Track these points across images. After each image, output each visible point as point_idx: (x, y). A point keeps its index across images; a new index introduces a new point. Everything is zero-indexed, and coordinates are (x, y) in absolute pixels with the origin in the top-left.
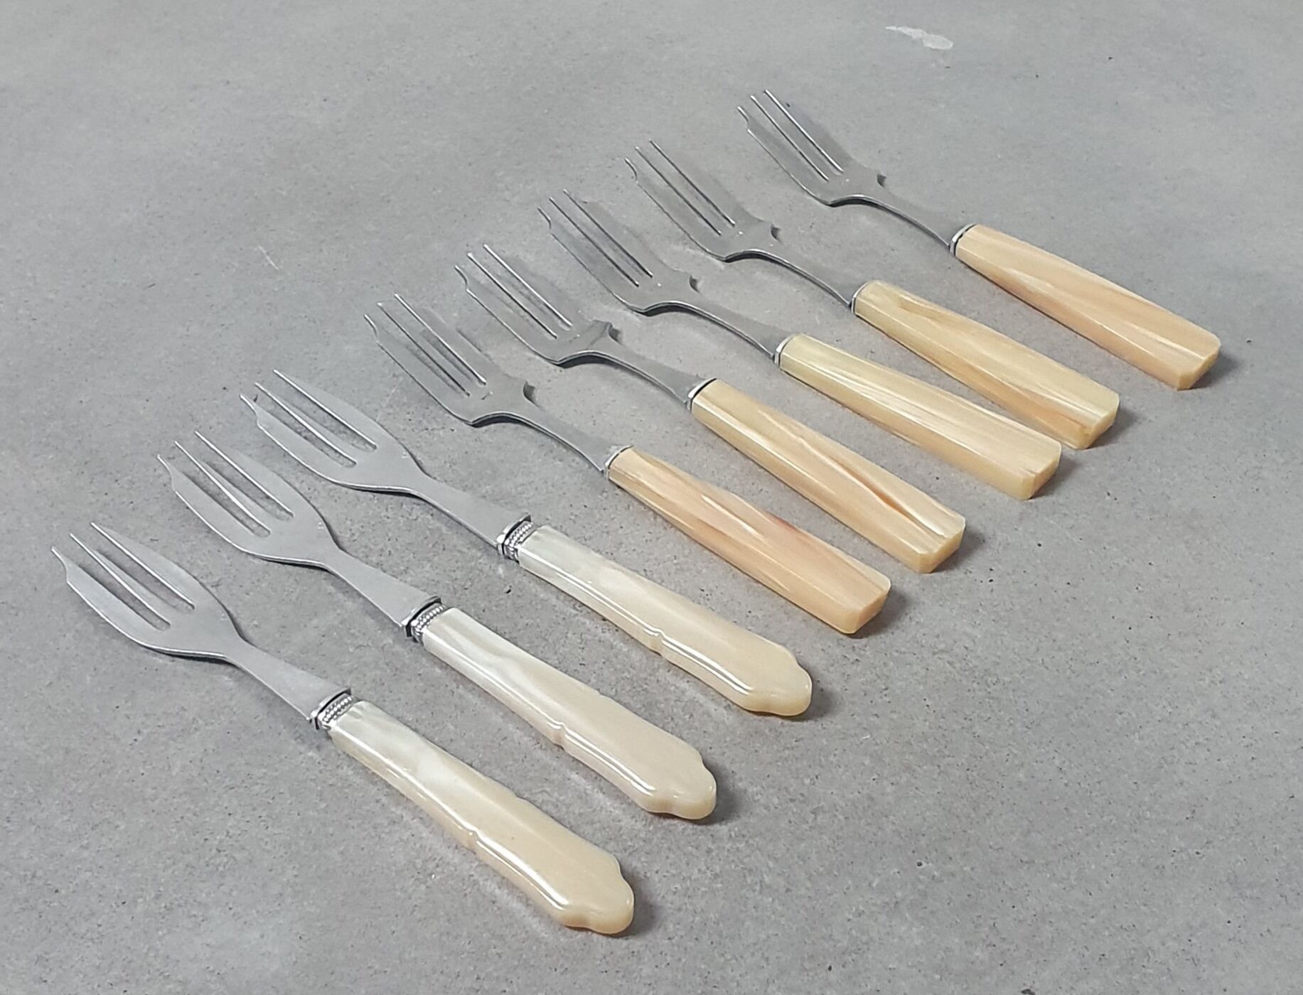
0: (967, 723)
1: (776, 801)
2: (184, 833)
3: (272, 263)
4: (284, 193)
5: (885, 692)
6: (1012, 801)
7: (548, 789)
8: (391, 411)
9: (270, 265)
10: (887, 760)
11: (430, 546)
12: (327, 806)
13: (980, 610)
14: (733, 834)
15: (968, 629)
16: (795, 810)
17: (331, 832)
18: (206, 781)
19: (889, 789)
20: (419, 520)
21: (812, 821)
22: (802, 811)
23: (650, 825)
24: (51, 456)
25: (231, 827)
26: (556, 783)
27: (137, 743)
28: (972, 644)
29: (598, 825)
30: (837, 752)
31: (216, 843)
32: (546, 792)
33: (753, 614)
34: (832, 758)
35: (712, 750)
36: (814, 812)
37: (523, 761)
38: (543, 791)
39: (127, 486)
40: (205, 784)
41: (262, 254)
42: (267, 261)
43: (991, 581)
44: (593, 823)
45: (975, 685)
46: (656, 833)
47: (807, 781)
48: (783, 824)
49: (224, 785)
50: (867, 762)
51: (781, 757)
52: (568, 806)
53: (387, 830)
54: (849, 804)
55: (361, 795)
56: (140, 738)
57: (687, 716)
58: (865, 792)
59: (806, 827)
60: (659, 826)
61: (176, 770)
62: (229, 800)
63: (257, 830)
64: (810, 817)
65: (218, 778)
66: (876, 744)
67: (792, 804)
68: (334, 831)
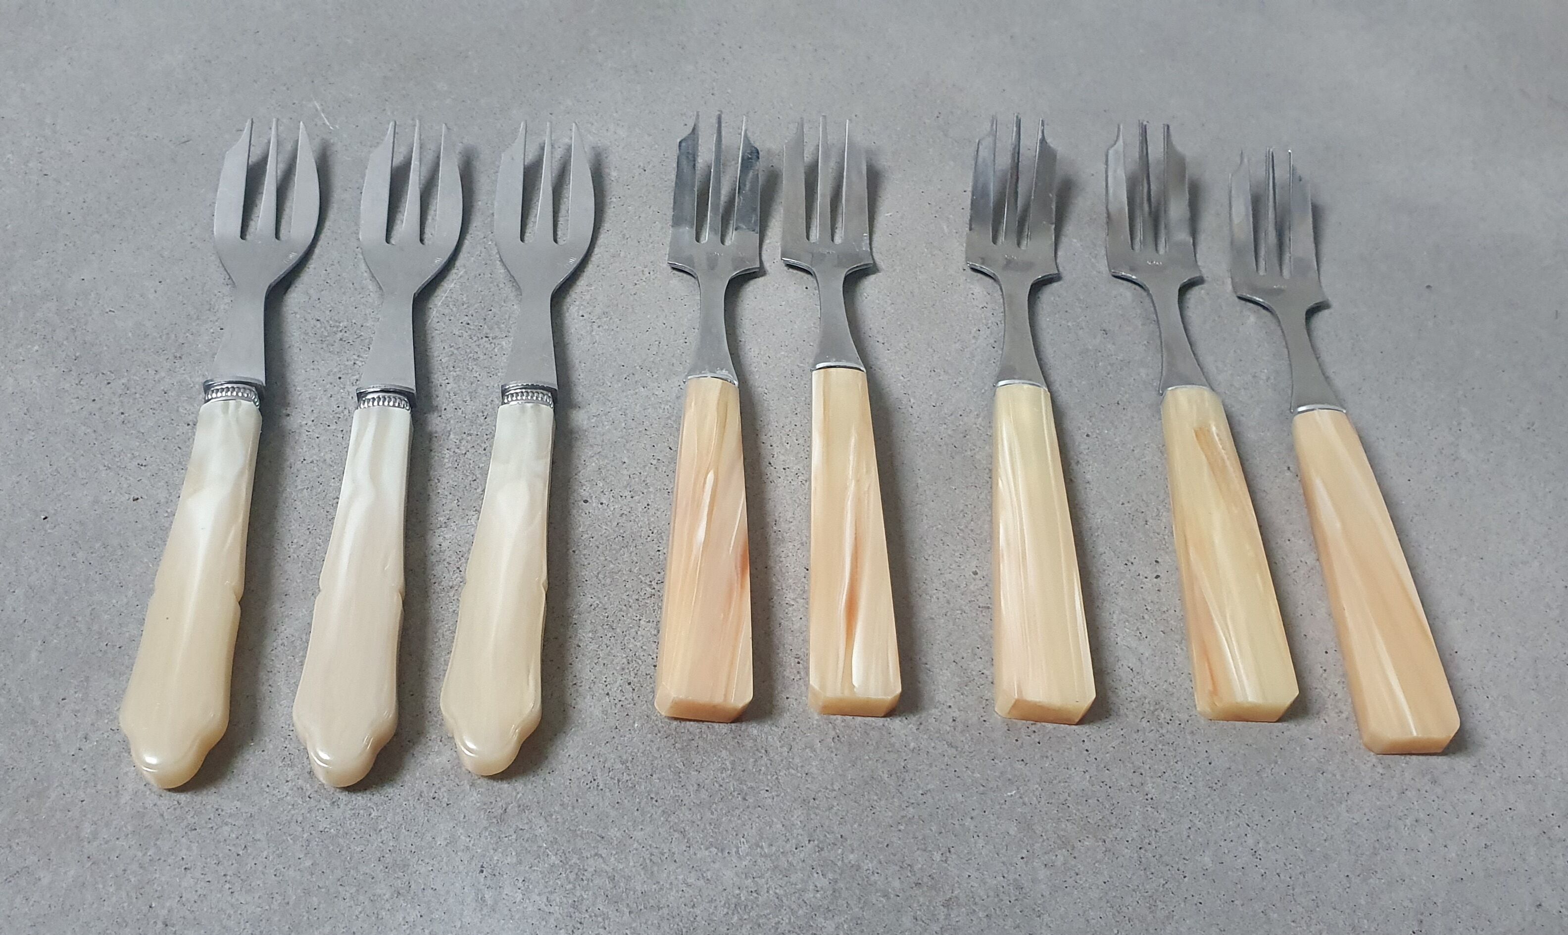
0: (1137, 780)
1: (897, 884)
2: (124, 895)
3: (326, 121)
4: (350, 41)
6: (1196, 899)
7: (604, 853)
8: (447, 311)
9: (324, 124)
10: (1038, 829)
13: (1146, 617)
15: (1134, 644)
16: (921, 900)
19: (1042, 874)
20: (469, 455)
21: (945, 919)
22: (930, 902)
23: (733, 914)
24: (36, 348)
25: (186, 888)
26: (615, 843)
27: (81, 754)
28: (1139, 664)
29: (665, 911)
30: (974, 814)
31: (164, 912)
32: (601, 856)
34: (968, 822)
35: (817, 802)
36: (947, 904)
38: (596, 854)
39: (120, 392)
41: (317, 110)
42: (321, 118)
43: (1157, 577)
44: (659, 908)
45: (1144, 723)
47: (937, 857)
48: (907, 921)
50: (1013, 830)
51: (903, 817)
52: (628, 879)
53: (388, 906)
54: (991, 894)
55: (359, 849)
56: (87, 746)
57: (786, 749)
58: (1011, 877)
60: (746, 917)
61: (126, 798)
62: (189, 849)
63: (219, 895)
64: (942, 912)
65: (178, 812)
66: (1024, 804)
67: (918, 892)
68: (320, 903)
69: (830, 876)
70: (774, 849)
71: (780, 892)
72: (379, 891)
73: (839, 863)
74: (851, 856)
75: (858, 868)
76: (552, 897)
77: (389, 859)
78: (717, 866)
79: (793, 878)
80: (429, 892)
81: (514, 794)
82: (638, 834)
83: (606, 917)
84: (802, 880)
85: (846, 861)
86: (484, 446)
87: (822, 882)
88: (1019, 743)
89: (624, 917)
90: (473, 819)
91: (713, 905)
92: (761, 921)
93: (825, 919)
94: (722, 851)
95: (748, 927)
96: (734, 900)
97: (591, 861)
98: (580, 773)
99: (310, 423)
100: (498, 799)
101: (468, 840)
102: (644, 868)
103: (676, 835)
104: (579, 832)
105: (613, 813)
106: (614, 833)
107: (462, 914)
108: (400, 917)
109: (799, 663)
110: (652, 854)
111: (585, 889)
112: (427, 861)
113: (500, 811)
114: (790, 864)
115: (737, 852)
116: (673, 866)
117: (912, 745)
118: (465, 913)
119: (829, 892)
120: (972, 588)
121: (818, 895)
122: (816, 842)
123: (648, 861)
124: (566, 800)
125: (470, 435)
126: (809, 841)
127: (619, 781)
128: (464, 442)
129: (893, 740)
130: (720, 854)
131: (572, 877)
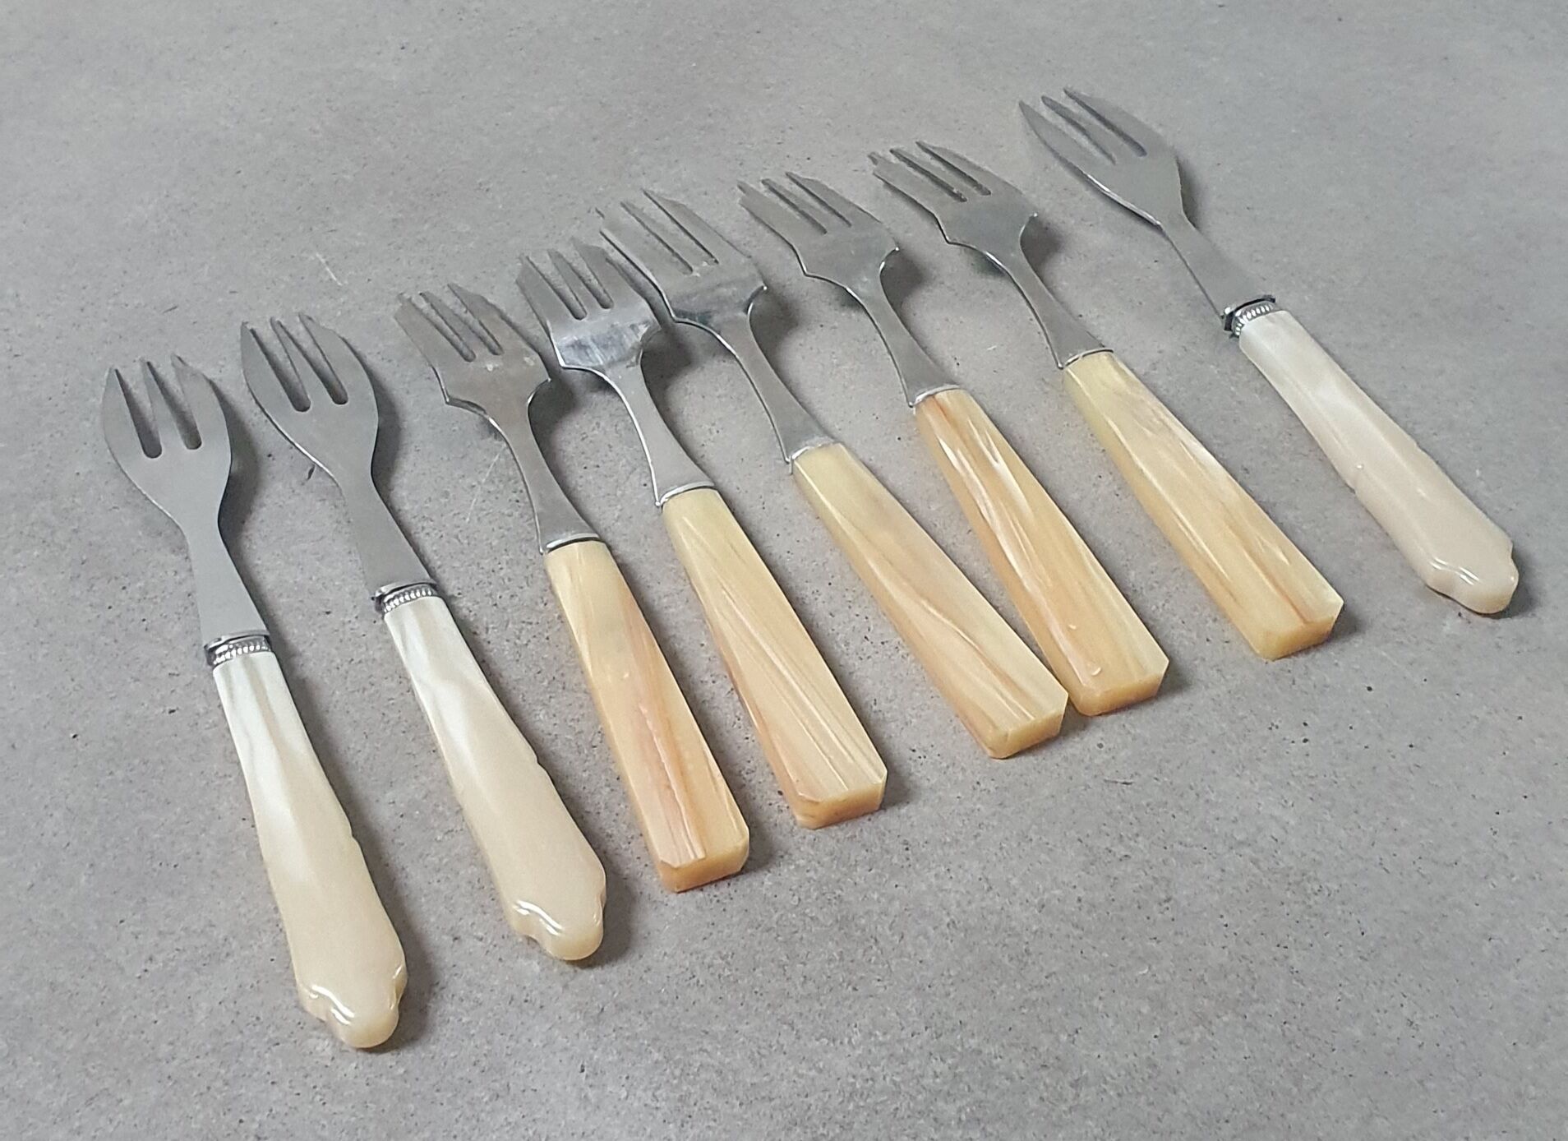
0: (1279, 953)
1: (1021, 1066)
2: (211, 1112)
3: (333, 276)
4: (348, 177)
5: (1167, 905)
6: (1346, 1072)
7: (709, 1048)
8: (492, 489)
9: (331, 280)
10: (1173, 1008)
11: (546, 683)
12: (405, 1072)
13: (1292, 783)
14: (964, 1117)
15: (1277, 812)
16: (1048, 1081)
17: (412, 1111)
18: (241, 1032)
19: (1177, 1051)
20: (531, 646)
21: (1074, 1099)
22: (1057, 1083)
23: (849, 1102)
24: (36, 553)
25: (275, 1102)
26: (720, 1038)
27: (147, 975)
28: (1282, 832)
29: (778, 1101)
30: (1102, 994)
31: (256, 1126)
32: (706, 1051)
33: (983, 786)
34: (1096, 1002)
35: (933, 989)
36: (1075, 1084)
37: (673, 1003)
38: (701, 1050)
39: (138, 596)
40: (239, 1037)
41: (320, 263)
42: (326, 273)
43: (1305, 741)
44: (771, 1100)
45: (1289, 894)
46: (857, 1114)
47: (1064, 1038)
48: (1032, 1102)
49: (266, 1039)
50: (1145, 1010)
51: (1026, 1000)
52: (735, 1072)
53: (487, 1109)
54: (1123, 1073)
55: (452, 1055)
56: (152, 967)
57: (897, 938)
58: (1144, 1055)
59: (1064, 1107)
60: (862, 1104)
61: (201, 1016)
62: (273, 1062)
63: (310, 1107)
64: (1070, 1093)
65: (258, 1028)
66: (1157, 982)
67: (1044, 1073)
68: (416, 1109)
69: (950, 1061)
70: (888, 1037)
71: (897, 1079)
72: (476, 1094)
73: (959, 1049)
74: (972, 1041)
75: (980, 1052)
76: (658, 1093)
77: (484, 1063)
78: (829, 1056)
79: (911, 1065)
80: (529, 1093)
81: (610, 993)
82: (743, 1028)
83: (715, 1111)
84: (920, 1066)
85: (967, 1046)
86: (546, 635)
87: (941, 1067)
88: (1152, 920)
89: (735, 1110)
90: (570, 1019)
91: (827, 1094)
92: (878, 1108)
93: (946, 1102)
94: (834, 1041)
95: (865, 1114)
96: (849, 1089)
97: (697, 1057)
98: (677, 970)
99: (354, 620)
100: (594, 998)
101: (565, 1040)
102: (753, 1060)
103: (785, 1027)
104: (681, 1029)
105: (716, 1008)
106: (718, 1027)
107: (565, 1113)
108: (501, 1118)
109: (907, 849)
110: (759, 1047)
111: (693, 1083)
112: (524, 1062)
113: (597, 1011)
114: (907, 1051)
115: (850, 1042)
116: (782, 1058)
117: (1035, 928)
118: (569, 1111)
119: (950, 1077)
120: (1096, 761)
121: (938, 1080)
122: (933, 1029)
123: (756, 1054)
124: (665, 998)
125: (531, 623)
126: (926, 1028)
127: (720, 976)
128: (524, 632)
129: (1014, 924)
130: (832, 1045)
131: (677, 1072)
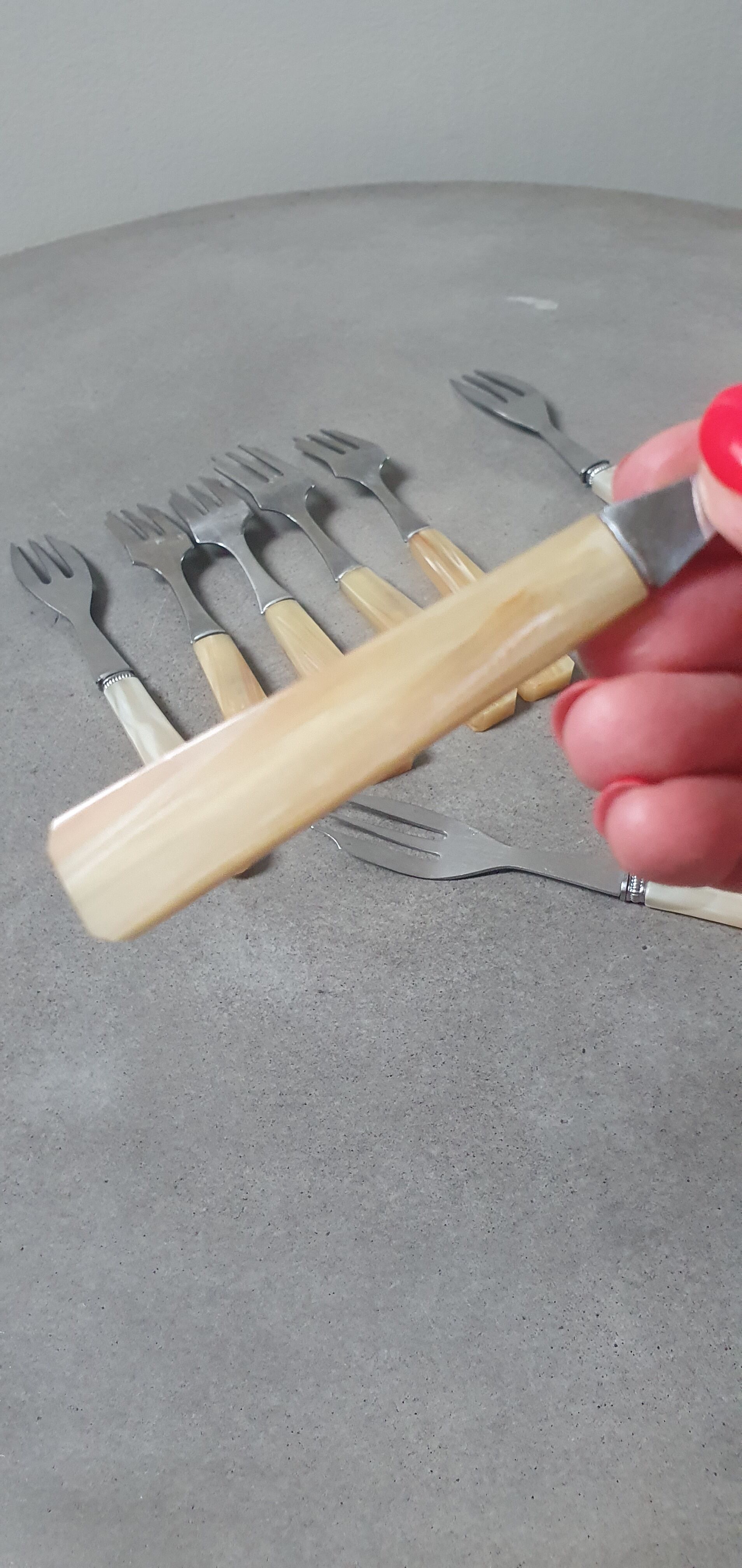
1: (514, 904)
2: (20, 988)
7: (323, 916)
17: (144, 974)
18: (35, 939)
23: (412, 937)
25: (59, 979)
26: (329, 909)
29: (368, 942)
32: (321, 918)
33: (473, 748)
36: (548, 911)
37: (299, 893)
38: (318, 918)
40: (34, 942)
44: (364, 941)
48: (524, 924)
49: (51, 942)
52: (341, 928)
53: (191, 967)
55: (166, 938)
59: (543, 925)
60: (420, 937)
61: (9, 934)
62: (56, 955)
64: (545, 916)
65: (45, 936)
66: (590, 846)
67: (528, 907)
68: (146, 973)
69: (471, 906)
70: (431, 897)
71: (440, 920)
72: (183, 960)
73: (475, 899)
74: (482, 893)
75: (488, 899)
76: (294, 946)
77: (186, 940)
78: (397, 912)
79: (447, 912)
80: (216, 955)
81: (260, 891)
82: (343, 902)
83: (330, 951)
84: (452, 912)
85: (479, 897)
87: (465, 911)
88: (582, 812)
89: (343, 950)
90: (237, 909)
91: (398, 934)
92: (430, 939)
93: (471, 931)
94: (399, 903)
95: (422, 943)
96: (410, 929)
97: (316, 922)
98: (300, 874)
100: (250, 896)
101: (235, 922)
102: (351, 920)
103: (368, 899)
104: (305, 907)
105: (326, 893)
106: (328, 904)
107: (239, 964)
108: (199, 972)
109: (431, 789)
110: (354, 912)
111: (315, 938)
112: (211, 937)
113: (253, 903)
114: (444, 904)
115: (409, 902)
116: (368, 917)
117: (512, 824)
118: (241, 963)
119: (471, 916)
121: (464, 919)
122: (458, 889)
123: (352, 916)
124: (293, 890)
126: (454, 889)
127: (326, 874)
129: (500, 824)
130: (397, 905)
131: (305, 932)
